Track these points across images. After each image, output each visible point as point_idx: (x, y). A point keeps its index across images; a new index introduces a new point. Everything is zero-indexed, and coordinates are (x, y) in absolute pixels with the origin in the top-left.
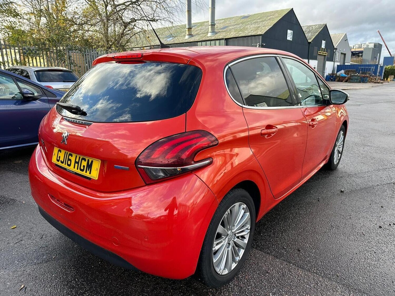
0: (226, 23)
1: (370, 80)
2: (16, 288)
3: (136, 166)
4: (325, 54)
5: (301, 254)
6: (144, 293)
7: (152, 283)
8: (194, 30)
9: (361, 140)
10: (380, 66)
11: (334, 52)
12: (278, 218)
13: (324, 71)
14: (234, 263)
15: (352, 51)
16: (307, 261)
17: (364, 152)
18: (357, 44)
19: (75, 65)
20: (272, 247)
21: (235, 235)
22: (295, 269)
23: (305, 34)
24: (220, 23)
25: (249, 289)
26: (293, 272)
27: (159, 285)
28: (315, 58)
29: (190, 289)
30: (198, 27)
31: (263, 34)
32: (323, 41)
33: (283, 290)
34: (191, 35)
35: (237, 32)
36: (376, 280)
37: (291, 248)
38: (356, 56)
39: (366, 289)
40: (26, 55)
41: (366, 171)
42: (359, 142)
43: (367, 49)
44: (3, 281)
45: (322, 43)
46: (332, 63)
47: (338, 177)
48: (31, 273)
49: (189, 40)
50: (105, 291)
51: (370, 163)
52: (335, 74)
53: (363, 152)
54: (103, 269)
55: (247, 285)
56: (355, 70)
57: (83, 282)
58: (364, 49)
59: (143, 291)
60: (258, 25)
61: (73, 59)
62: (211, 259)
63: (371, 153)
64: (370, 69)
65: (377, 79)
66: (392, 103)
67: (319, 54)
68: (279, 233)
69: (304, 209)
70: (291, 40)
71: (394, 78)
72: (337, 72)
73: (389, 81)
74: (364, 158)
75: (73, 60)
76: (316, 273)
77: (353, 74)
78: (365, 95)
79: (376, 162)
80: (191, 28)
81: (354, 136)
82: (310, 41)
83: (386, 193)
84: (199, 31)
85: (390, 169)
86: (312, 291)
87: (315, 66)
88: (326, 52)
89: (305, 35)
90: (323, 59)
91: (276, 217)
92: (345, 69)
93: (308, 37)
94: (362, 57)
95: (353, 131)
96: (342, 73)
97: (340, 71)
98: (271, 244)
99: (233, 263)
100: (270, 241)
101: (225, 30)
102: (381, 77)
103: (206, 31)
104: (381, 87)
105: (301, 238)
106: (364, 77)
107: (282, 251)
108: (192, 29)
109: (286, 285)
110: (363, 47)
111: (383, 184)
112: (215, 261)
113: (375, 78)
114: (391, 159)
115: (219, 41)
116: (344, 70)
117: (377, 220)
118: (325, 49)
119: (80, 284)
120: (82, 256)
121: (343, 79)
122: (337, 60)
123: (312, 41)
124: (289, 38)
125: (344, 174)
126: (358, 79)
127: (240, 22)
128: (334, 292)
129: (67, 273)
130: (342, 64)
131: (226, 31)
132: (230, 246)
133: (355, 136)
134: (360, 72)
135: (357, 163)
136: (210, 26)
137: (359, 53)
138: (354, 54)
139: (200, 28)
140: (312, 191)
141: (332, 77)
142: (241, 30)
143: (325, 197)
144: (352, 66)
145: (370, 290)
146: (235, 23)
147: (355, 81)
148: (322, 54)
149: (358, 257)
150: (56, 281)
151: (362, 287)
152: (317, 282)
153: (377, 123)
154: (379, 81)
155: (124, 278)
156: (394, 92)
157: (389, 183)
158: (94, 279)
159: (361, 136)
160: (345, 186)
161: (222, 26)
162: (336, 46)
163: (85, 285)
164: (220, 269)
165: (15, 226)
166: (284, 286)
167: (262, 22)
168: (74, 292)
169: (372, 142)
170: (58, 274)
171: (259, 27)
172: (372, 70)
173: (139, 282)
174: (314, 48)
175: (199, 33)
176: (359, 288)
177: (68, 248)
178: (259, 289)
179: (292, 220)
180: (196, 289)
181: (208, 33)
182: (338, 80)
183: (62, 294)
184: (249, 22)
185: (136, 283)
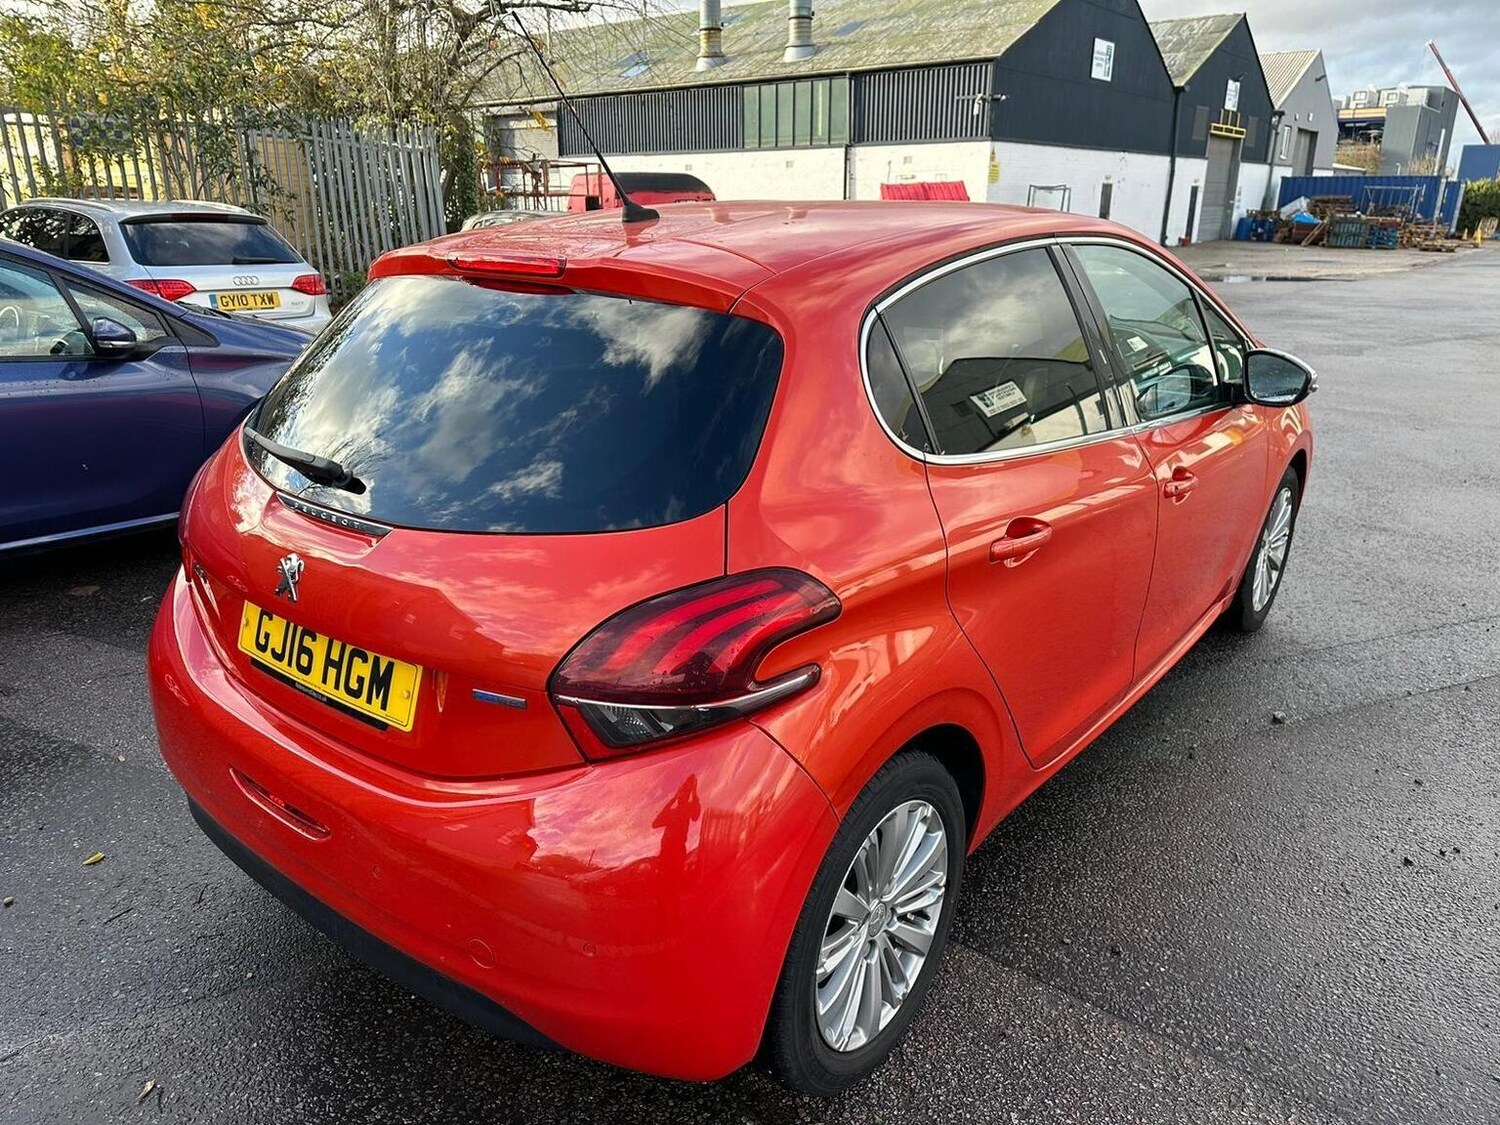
0: (854, 9)
1: (1406, 239)
2: (125, 1091)
3: (550, 695)
4: (1237, 132)
5: (1123, 968)
6: (575, 1110)
7: (602, 1073)
8: (732, 36)
9: (1357, 506)
10: (1448, 183)
11: (1272, 127)
12: (1043, 825)
13: (1231, 202)
14: (889, 1006)
15: (1341, 117)
16: (1142, 993)
17: (1367, 555)
18: (1361, 92)
19: (275, 187)
20: (1022, 939)
21: (893, 910)
22: (1100, 1021)
23: (1163, 55)
24: (830, 8)
25: (939, 1096)
26: (1092, 1034)
27: (627, 1082)
28: (1198, 152)
29: (735, 1095)
30: (747, 21)
31: (999, 55)
32: (1230, 82)
33: (1057, 1101)
34: (716, 56)
35: (899, 47)
36: (1380, 1066)
37: (1087, 944)
38: (1355, 139)
39: (1342, 1096)
40: (81, 147)
41: (1371, 634)
42: (1350, 513)
43: (1401, 110)
44: (78, 1067)
45: (1228, 92)
46: (1264, 169)
47: (1264, 661)
48: (174, 1036)
49: (710, 75)
50: (437, 1102)
51: (1386, 603)
52: (1271, 213)
53: (1362, 558)
54: (427, 1019)
55: (932, 1083)
56: (1350, 197)
57: (361, 1068)
58: (1389, 110)
59: (570, 1104)
60: (982, 21)
61: (262, 161)
62: (812, 1005)
63: (1389, 559)
64: (1408, 193)
65: (1432, 236)
66: (1484, 344)
67: (1212, 135)
68: (1046, 884)
69: (1137, 792)
70: (1109, 79)
71: (1497, 229)
72: (1282, 204)
73: (1479, 241)
74: (1365, 581)
75: (265, 168)
76: (1173, 1039)
77: (1342, 215)
78: (1382, 306)
79: (1407, 598)
80: (720, 30)
81: (1332, 485)
82: (1179, 83)
83: (1435, 726)
84: (750, 38)
85: (1459, 628)
86: (1157, 1105)
87: (1196, 181)
88: (1240, 127)
89: (1162, 58)
90: (1230, 154)
91: (1034, 824)
92: (1313, 194)
93: (1174, 67)
94: (1380, 142)
95: (1329, 466)
96: (1298, 210)
97: (1291, 201)
98: (1019, 927)
99: (883, 1005)
100: (1015, 916)
101: (851, 36)
102: (1450, 226)
103: (779, 42)
104: (1445, 269)
105: (1123, 904)
106: (1384, 227)
107: (1057, 954)
108: (722, 33)
109: (1067, 1081)
110: (1383, 102)
111: (1429, 691)
112: (822, 1011)
113: (1423, 231)
114: (1463, 588)
115: (828, 81)
116: (1306, 197)
117: (1396, 834)
118: (1239, 115)
119: (349, 1077)
120: (348, 972)
121: (1301, 232)
122: (1282, 157)
123: (1186, 84)
124: (1101, 70)
125: (1288, 647)
126: (1359, 235)
127: (911, 6)
128: (1234, 1107)
129: (301, 1035)
130: (1301, 173)
131: (854, 42)
132: (877, 952)
133: (1337, 487)
134: (1368, 206)
135: (1337, 603)
136: (793, 21)
137: (1368, 128)
138: (1350, 130)
139: (753, 28)
140: (1170, 717)
141: (1262, 224)
142: (915, 40)
143: (1216, 742)
144: (1341, 181)
145: (1357, 1101)
146: (892, 10)
147: (1350, 241)
148: (1223, 133)
149: (1322, 976)
150: (266, 1065)
151: (1330, 1090)
152: (1177, 1071)
153: (1423, 430)
154: (1439, 243)
155: (504, 1055)
156: (1493, 292)
157: (1449, 684)
158: (399, 1057)
159: (1357, 489)
160: (1289, 698)
161: (838, 20)
162: (1279, 104)
163: (369, 1082)
164: (841, 1034)
165: (100, 855)
166: (1061, 1088)
167: (998, 8)
168: (330, 1106)
169: (1397, 512)
170: (269, 1040)
171: (983, 27)
172: (1417, 198)
173: (554, 1071)
174: (1195, 109)
175: (751, 49)
176: (1320, 1093)
177: (297, 941)
178: (974, 1098)
179: (1093, 832)
180: (754, 1096)
181: (783, 48)
182: (1285, 237)
183: (288, 1113)
184: (945, 8)
185: (545, 1074)
